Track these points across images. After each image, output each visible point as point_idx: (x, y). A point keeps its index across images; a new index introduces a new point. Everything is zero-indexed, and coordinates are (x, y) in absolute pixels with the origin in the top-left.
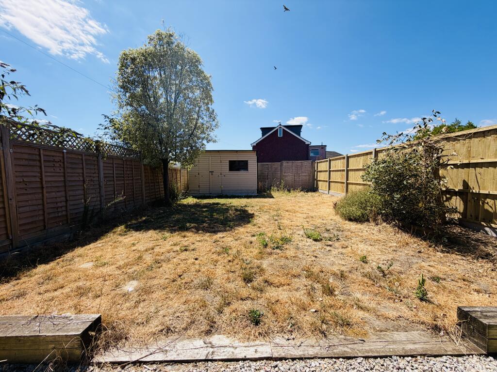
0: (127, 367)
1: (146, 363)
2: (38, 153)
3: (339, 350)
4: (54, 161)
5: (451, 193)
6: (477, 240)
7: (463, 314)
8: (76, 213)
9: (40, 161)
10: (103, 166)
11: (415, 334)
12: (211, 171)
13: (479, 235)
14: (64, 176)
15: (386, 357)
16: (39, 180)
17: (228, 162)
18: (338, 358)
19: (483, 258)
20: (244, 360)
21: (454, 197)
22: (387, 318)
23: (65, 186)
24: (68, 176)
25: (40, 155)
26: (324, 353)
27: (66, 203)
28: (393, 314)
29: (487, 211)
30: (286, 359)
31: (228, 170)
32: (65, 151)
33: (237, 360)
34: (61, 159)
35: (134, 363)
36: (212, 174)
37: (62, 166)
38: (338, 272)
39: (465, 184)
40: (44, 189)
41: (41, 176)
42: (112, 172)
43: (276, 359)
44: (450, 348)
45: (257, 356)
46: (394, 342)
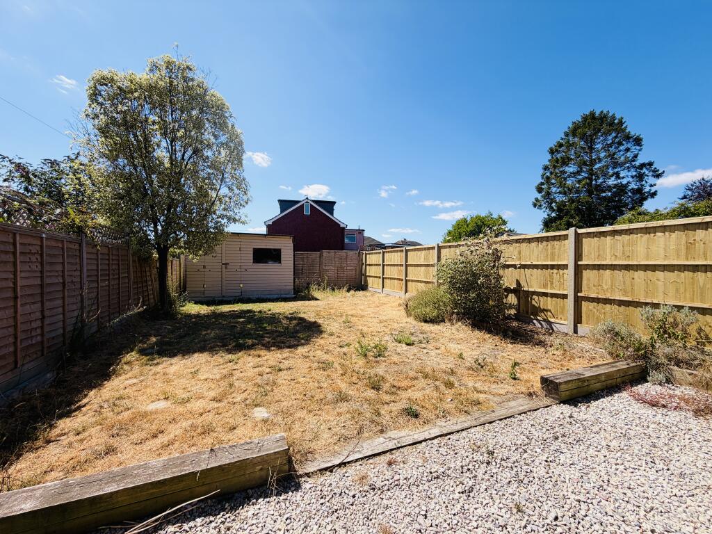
0: (334, 470)
1: (349, 462)
2: (12, 241)
3: (482, 420)
4: (30, 253)
5: (508, 290)
6: (531, 331)
7: (544, 380)
8: (53, 338)
9: (14, 253)
10: (87, 259)
11: (520, 401)
12: (224, 262)
13: (530, 327)
14: (42, 277)
15: (511, 417)
16: (12, 285)
17: (252, 250)
18: (484, 424)
19: (538, 345)
20: (425, 440)
21: (510, 295)
22: (499, 395)
23: (42, 294)
24: (47, 276)
25: (14, 244)
26: (475, 423)
27: (42, 323)
28: (502, 391)
29: (534, 305)
30: (453, 433)
31: (252, 261)
32: (44, 236)
33: (420, 442)
34: (38, 248)
35: (339, 465)
36: (226, 268)
37: (39, 260)
38: (447, 369)
39: (518, 283)
40: (19, 300)
41: (15, 278)
42: (95, 268)
43: (446, 435)
44: (541, 404)
45: (433, 436)
46: (512, 408)
